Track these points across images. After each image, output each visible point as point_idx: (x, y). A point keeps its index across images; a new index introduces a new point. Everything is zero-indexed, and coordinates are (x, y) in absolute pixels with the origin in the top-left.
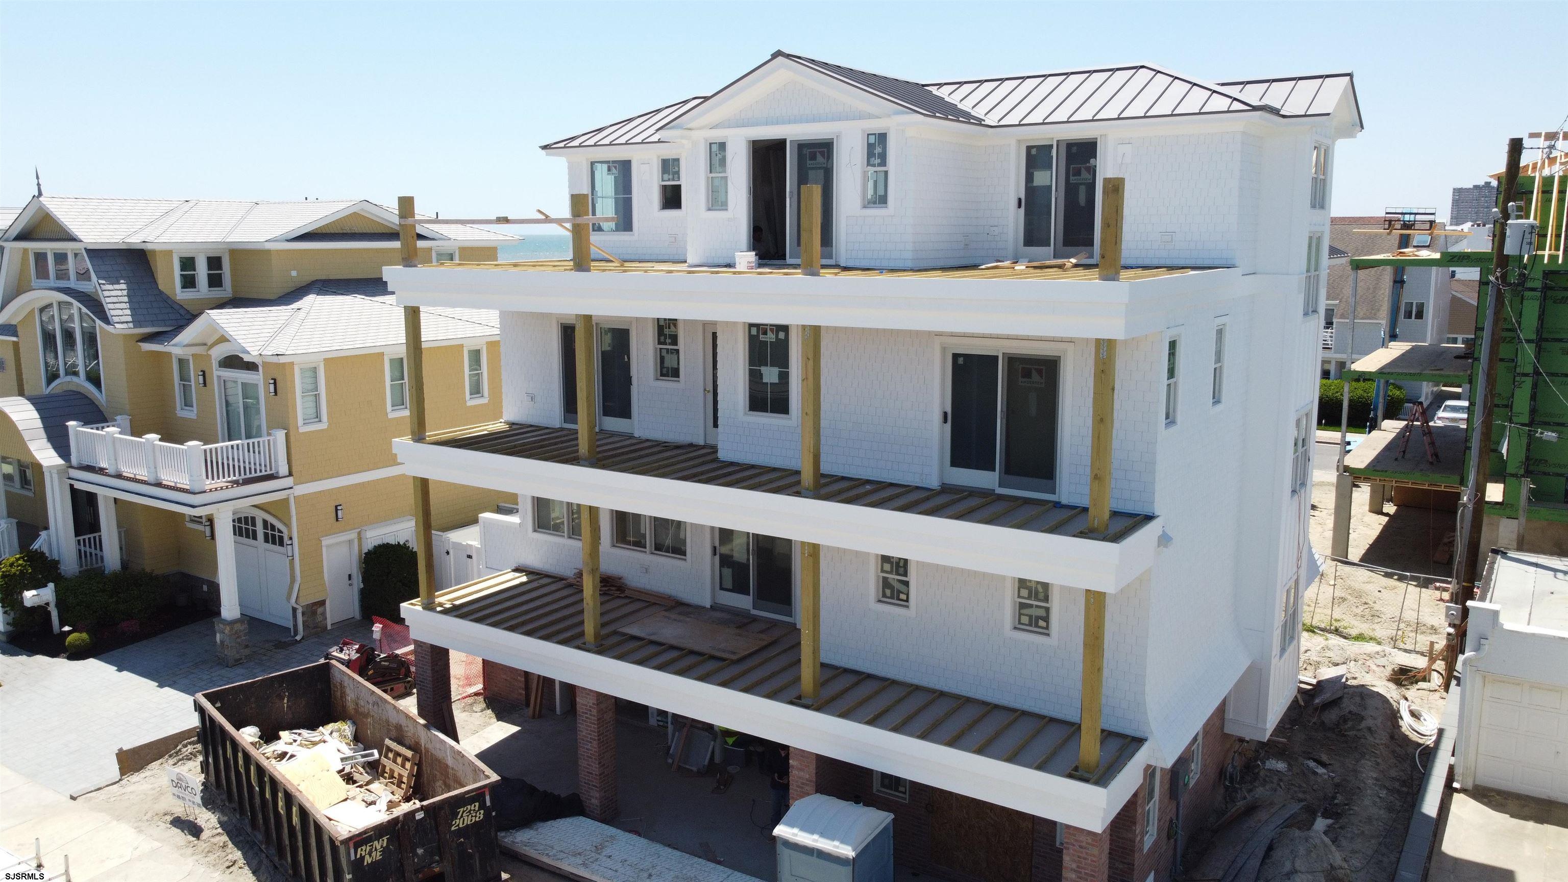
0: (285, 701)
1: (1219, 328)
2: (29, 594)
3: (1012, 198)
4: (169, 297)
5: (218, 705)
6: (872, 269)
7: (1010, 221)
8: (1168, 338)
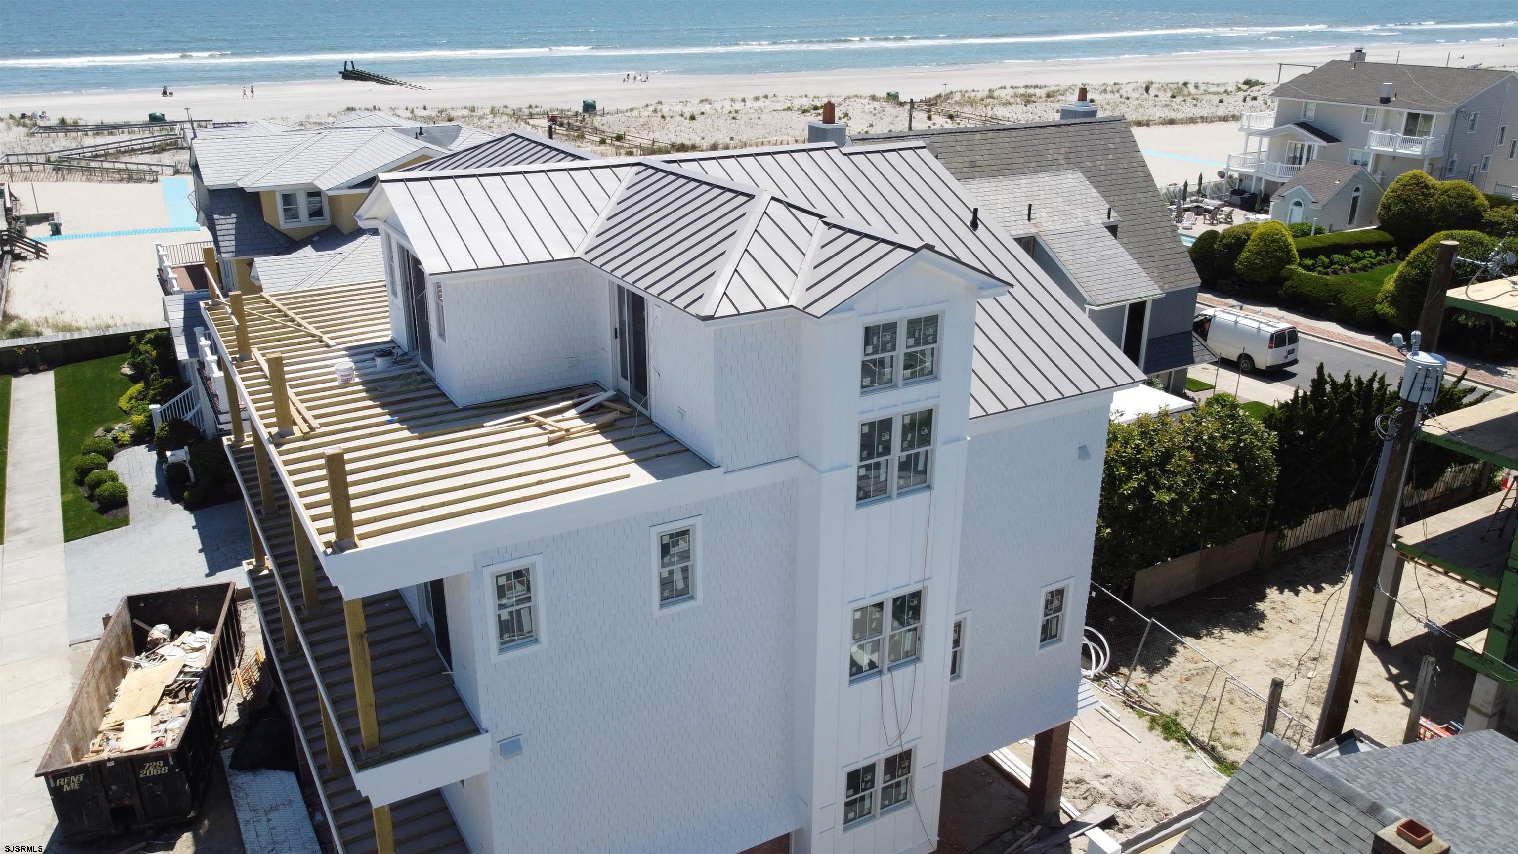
0: (197, 607)
1: (674, 532)
2: (168, 453)
3: (609, 327)
4: (273, 228)
5: (142, 605)
6: (443, 395)
7: (609, 348)
8: (492, 574)
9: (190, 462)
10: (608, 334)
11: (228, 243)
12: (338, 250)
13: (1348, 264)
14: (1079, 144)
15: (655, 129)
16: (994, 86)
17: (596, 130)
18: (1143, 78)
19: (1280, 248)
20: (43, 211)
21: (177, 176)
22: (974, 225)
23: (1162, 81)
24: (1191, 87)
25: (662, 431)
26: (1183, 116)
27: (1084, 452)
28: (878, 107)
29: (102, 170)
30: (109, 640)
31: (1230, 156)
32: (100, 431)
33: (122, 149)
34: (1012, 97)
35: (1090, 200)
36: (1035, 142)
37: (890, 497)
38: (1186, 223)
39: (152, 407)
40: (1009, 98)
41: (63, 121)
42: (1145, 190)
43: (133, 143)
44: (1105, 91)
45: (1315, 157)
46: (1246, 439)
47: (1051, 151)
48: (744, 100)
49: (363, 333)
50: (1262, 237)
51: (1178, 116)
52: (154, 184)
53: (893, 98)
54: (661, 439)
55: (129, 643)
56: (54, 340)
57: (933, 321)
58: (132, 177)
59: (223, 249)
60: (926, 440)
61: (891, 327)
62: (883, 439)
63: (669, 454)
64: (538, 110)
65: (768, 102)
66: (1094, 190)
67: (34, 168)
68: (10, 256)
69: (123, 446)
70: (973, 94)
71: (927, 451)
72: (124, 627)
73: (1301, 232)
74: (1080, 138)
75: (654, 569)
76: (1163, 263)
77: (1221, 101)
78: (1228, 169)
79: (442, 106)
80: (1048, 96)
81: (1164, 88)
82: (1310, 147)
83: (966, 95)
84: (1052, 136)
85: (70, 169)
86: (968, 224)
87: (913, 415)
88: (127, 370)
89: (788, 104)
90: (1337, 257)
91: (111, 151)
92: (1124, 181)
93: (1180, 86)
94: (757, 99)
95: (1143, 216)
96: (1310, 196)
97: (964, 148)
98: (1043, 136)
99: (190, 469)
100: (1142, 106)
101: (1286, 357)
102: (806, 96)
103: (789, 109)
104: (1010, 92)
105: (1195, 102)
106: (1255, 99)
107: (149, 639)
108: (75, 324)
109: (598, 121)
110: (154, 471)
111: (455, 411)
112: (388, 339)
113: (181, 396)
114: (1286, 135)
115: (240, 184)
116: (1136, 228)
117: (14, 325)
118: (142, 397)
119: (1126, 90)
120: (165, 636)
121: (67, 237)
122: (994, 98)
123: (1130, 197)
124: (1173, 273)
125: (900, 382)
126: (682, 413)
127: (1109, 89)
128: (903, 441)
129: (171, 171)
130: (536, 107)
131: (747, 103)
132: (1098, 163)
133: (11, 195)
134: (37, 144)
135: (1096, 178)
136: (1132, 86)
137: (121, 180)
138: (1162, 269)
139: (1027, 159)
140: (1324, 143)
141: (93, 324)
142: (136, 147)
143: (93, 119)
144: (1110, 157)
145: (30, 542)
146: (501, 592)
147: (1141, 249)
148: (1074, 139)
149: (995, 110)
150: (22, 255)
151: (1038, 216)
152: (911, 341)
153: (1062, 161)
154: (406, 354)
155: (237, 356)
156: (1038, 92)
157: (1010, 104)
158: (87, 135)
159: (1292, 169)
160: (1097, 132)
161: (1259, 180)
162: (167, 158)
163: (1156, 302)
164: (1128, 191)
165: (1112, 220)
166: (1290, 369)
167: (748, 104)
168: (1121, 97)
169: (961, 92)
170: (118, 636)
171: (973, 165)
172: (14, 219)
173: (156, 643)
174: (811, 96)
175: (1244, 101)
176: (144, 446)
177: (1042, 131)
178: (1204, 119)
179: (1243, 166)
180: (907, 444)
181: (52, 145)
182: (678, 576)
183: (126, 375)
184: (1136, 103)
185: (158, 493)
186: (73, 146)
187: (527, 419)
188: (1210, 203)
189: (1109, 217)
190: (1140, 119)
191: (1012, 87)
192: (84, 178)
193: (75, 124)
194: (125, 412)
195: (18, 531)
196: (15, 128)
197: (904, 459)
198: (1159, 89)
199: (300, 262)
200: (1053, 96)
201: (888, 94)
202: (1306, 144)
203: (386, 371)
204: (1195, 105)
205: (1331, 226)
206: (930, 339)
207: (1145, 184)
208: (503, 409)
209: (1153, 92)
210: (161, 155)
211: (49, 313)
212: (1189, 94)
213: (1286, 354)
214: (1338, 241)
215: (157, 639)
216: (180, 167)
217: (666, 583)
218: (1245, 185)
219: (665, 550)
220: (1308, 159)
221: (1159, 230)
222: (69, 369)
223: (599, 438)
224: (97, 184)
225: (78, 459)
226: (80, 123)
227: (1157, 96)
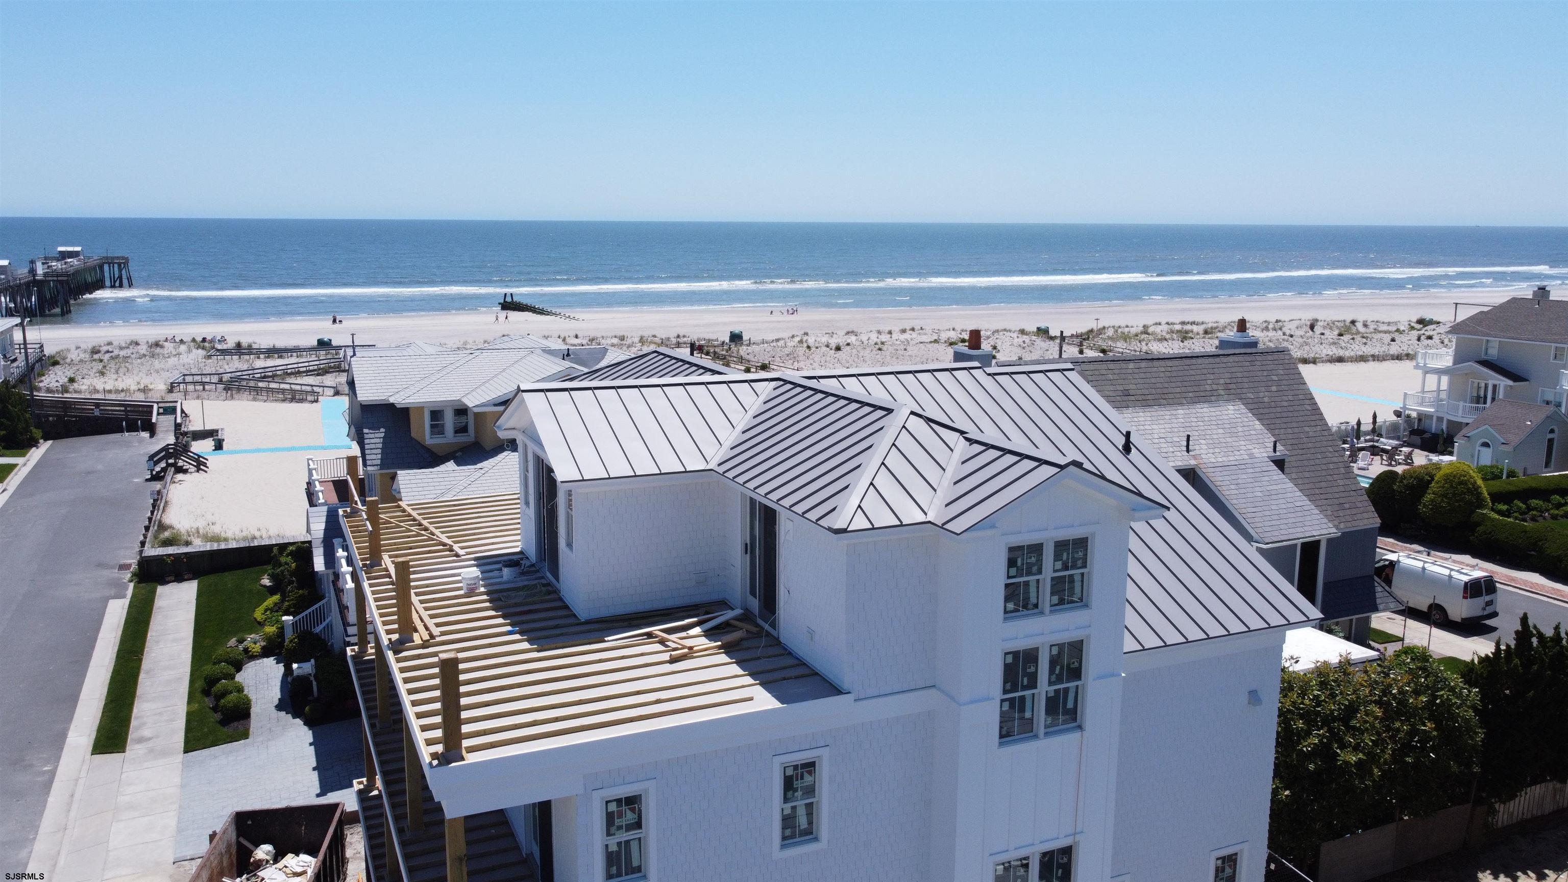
0: (303, 828)
1: (799, 763)
2: (295, 666)
3: (740, 543)
4: (419, 443)
5: (249, 822)
6: (567, 607)
7: (738, 564)
8: (602, 798)
9: (316, 676)
10: (738, 549)
11: (374, 457)
12: (479, 466)
13: (1547, 510)
14: (1239, 375)
15: (800, 359)
16: (1149, 322)
17: (741, 360)
18: (1308, 316)
19: (1469, 491)
20: (209, 427)
21: (336, 397)
22: (1127, 448)
23: (1328, 320)
24: (1359, 326)
25: (790, 654)
26: (1352, 354)
27: (1254, 697)
28: (1027, 341)
29: (268, 390)
30: (212, 858)
31: (1406, 394)
32: (233, 642)
33: (289, 371)
34: (1168, 333)
35: (1252, 432)
36: (1192, 372)
37: (1036, 737)
38: (1361, 463)
39: (285, 618)
40: (1164, 334)
41: (239, 345)
42: (1313, 423)
43: (300, 365)
44: (1267, 329)
45: (1501, 396)
46: (1442, 695)
47: (1209, 382)
48: (890, 333)
49: (493, 544)
50: (1448, 478)
51: (1347, 354)
52: (315, 404)
53: (1043, 332)
54: (790, 661)
55: (231, 864)
56: (201, 549)
57: (1082, 543)
58: (295, 397)
59: (368, 463)
60: (1076, 673)
61: (1037, 549)
62: (1028, 670)
63: (796, 677)
64: (685, 339)
65: (914, 335)
66: (1257, 422)
67: (207, 387)
68: (173, 469)
69: (253, 657)
70: (1126, 330)
71: (1077, 687)
72: (229, 846)
73: (1491, 474)
74: (1241, 369)
75: (776, 806)
76: (1336, 501)
77: (1393, 340)
78: (1404, 408)
79: (592, 335)
80: (1206, 332)
81: (1330, 325)
82: (1495, 386)
83: (1120, 330)
84: (1211, 366)
85: (239, 389)
86: (1121, 448)
87: (1061, 646)
88: (266, 581)
89: (935, 337)
90: (1534, 502)
91: (279, 373)
92: (1290, 414)
93: (1348, 324)
94: (904, 331)
95: (1312, 451)
96: (1499, 437)
97: (1116, 377)
98: (1200, 367)
99: (314, 683)
100: (1307, 344)
101: (1484, 609)
102: (954, 329)
103: (936, 341)
104: (1165, 328)
105: (1364, 340)
106: (1430, 338)
107: (252, 860)
108: (223, 535)
109: (743, 351)
110: (279, 684)
111: (578, 624)
112: (518, 550)
113: (314, 608)
114: (1466, 374)
115: (392, 400)
116: (1306, 463)
117: (167, 534)
118: (277, 609)
119: (1289, 328)
120: (268, 858)
121: (227, 453)
122: (1148, 334)
123: (1296, 430)
124: (1348, 512)
125: (1047, 609)
126: (811, 633)
127: (1271, 326)
128: (1052, 671)
129: (331, 391)
130: (684, 336)
131: (893, 336)
132: (1261, 395)
133: (183, 411)
134: (211, 366)
135: (1258, 410)
136: (1296, 323)
137: (284, 400)
138: (1337, 508)
139: (1184, 389)
140: (1510, 383)
141: (239, 535)
142: (301, 369)
143: (265, 343)
144: (1274, 389)
145: (151, 751)
146: (610, 819)
147: (1311, 485)
148: (1234, 370)
149: (1150, 345)
150: (184, 468)
151: (1197, 447)
152: (1059, 565)
153: (1222, 392)
154: (533, 565)
155: (368, 562)
156: (1195, 328)
157: (1166, 340)
158: (259, 358)
159: (1477, 409)
160: (1258, 363)
161: (1440, 419)
162: (330, 380)
163: (1330, 541)
164: (1295, 425)
165: (1278, 453)
166: (1489, 622)
167: (895, 336)
168: (1284, 334)
169: (1114, 327)
170: (221, 854)
171: (1126, 394)
172: (182, 434)
173: (259, 865)
174: (958, 328)
175: (1419, 339)
176: (273, 658)
177: (1200, 361)
178: (1375, 358)
179: (1421, 404)
180: (1055, 678)
181: (226, 367)
182: (801, 812)
183: (265, 586)
184: (1301, 340)
185: (280, 707)
186: (245, 367)
187: (650, 635)
188: (1387, 443)
189: (1275, 451)
190: (1305, 356)
191: (1167, 323)
192: (252, 397)
193: (250, 347)
194: (259, 623)
195: (141, 740)
196: (194, 351)
197: (1051, 694)
198: (1324, 327)
199: (440, 476)
200: (1211, 333)
201: (1038, 329)
202: (1491, 383)
203: (512, 582)
204: (1365, 344)
205: (1525, 469)
206: (1079, 563)
207: (1313, 418)
208: (626, 624)
209: (1318, 329)
210: (324, 377)
211: (201, 524)
212: (1358, 332)
213: (1483, 605)
214: (1534, 485)
215: (260, 860)
216: (340, 388)
217: (788, 821)
218: (1425, 424)
219: (789, 784)
220: (1493, 399)
221: (1331, 466)
222: (212, 579)
223: (724, 658)
224: (262, 404)
225: (208, 669)
226: (255, 346)
227: (1323, 334)
